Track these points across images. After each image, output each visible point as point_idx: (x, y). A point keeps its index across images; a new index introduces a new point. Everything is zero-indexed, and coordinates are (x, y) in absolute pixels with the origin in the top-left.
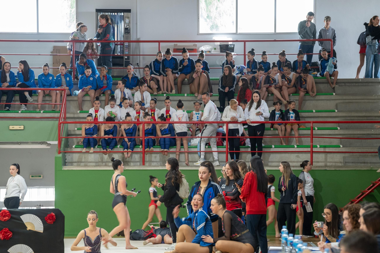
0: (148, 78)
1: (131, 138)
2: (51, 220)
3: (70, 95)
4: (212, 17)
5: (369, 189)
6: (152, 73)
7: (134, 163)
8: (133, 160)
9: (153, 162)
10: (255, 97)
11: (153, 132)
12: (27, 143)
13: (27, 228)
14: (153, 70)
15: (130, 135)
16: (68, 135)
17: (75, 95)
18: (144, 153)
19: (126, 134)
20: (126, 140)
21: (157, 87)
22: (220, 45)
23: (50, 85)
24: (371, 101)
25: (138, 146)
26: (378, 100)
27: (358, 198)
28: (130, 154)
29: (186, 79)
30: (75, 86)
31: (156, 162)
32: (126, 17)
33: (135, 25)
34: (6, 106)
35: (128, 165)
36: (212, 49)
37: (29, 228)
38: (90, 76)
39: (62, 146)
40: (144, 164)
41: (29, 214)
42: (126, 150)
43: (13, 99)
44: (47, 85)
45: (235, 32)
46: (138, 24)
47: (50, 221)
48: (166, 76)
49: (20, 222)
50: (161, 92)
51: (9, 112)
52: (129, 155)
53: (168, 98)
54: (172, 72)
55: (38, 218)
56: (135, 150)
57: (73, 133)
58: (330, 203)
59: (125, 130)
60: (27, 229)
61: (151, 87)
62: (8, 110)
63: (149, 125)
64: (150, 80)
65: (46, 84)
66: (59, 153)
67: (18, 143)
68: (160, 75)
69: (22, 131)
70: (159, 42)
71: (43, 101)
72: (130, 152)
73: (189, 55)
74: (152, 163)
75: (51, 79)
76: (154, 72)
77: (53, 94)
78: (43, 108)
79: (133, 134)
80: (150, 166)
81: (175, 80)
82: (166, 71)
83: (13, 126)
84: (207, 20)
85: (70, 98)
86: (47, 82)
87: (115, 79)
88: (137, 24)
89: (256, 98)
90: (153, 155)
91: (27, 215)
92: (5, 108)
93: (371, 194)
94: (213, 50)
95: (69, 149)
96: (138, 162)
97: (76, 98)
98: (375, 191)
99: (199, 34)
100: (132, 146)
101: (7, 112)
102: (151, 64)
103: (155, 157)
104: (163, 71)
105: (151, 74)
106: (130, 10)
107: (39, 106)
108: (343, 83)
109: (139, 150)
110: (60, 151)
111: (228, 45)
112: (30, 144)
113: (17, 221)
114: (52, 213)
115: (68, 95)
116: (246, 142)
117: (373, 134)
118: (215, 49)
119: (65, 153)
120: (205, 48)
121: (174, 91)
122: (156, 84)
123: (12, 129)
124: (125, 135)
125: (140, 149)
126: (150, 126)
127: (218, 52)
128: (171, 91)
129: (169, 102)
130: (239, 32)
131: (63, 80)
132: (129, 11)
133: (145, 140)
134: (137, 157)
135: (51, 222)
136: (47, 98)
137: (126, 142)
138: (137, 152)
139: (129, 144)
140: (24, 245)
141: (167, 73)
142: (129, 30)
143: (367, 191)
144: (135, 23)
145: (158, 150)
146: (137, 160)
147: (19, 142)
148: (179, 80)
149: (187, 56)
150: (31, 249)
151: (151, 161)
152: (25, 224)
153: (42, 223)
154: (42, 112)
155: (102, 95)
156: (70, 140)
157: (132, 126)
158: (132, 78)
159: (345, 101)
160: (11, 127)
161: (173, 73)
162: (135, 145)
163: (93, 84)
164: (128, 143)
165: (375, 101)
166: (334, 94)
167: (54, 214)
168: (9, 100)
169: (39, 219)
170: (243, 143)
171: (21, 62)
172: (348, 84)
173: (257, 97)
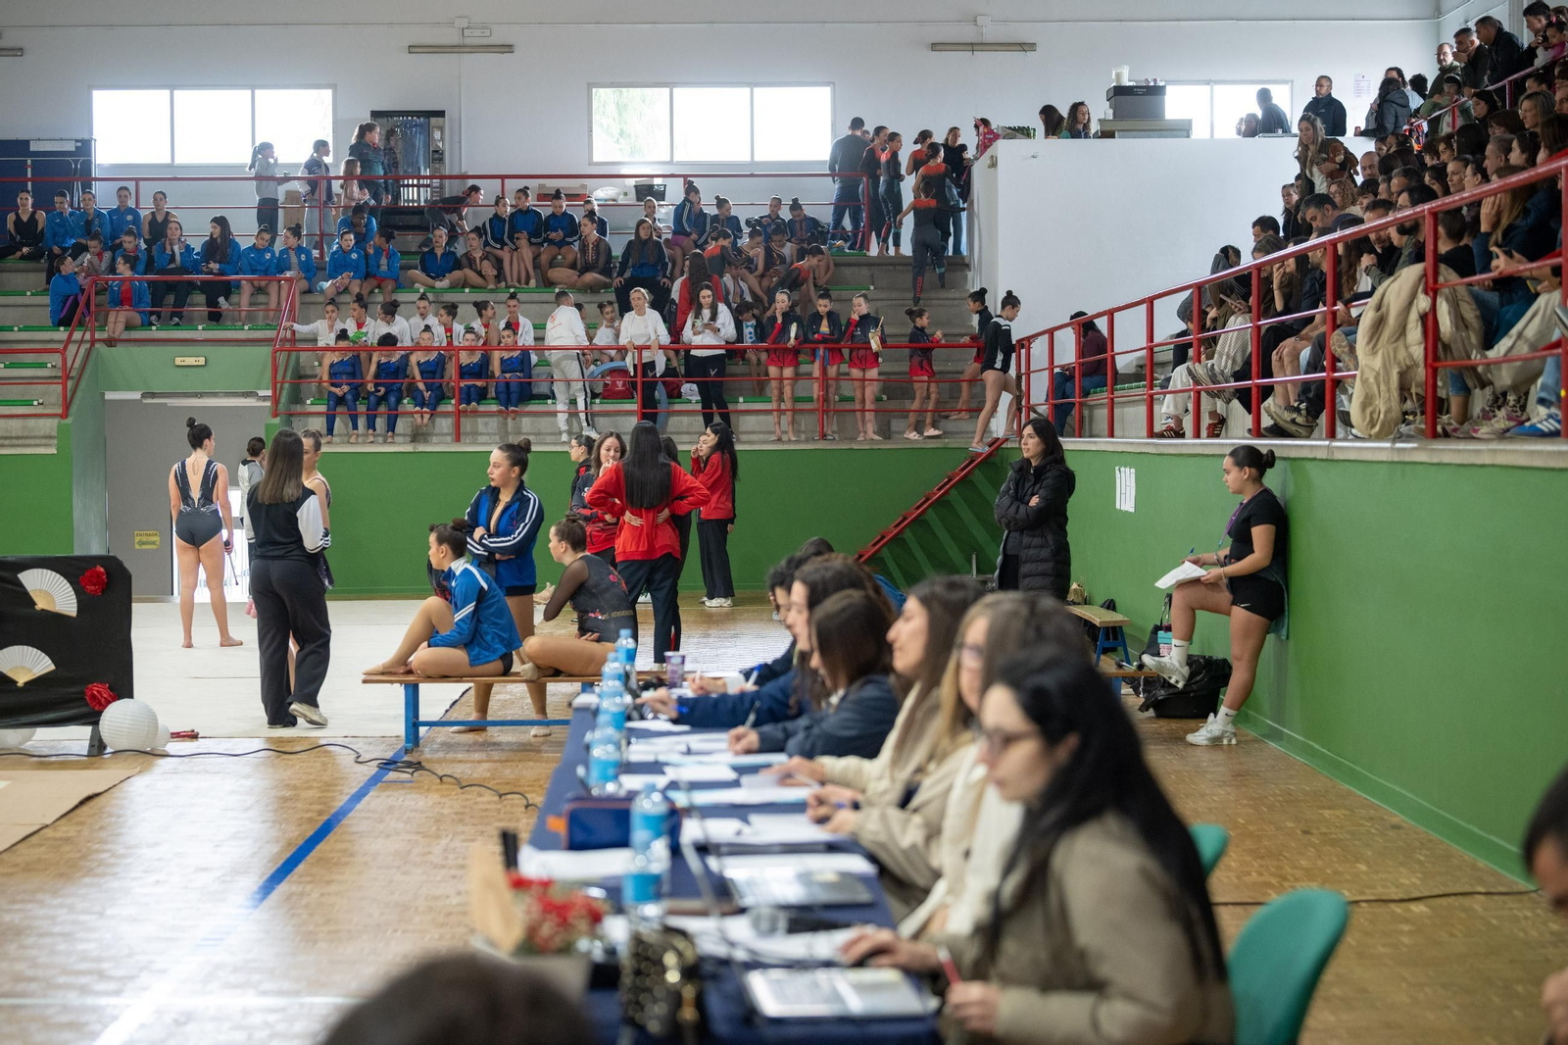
0: (478, 255)
1: (433, 383)
2: (95, 585)
3: (309, 291)
4: (630, 136)
5: (939, 489)
6: (486, 244)
7: (440, 438)
8: (437, 430)
9: (481, 434)
10: (704, 297)
11: (481, 370)
12: (214, 395)
13: (35, 604)
14: (489, 239)
15: (431, 375)
16: (300, 377)
17: (322, 291)
18: (459, 414)
19: (422, 373)
20: (421, 386)
21: (495, 273)
22: (636, 186)
23: (267, 270)
24: (946, 302)
25: (448, 401)
26: (961, 302)
27: (918, 508)
28: (427, 417)
29: (560, 257)
30: (320, 274)
31: (488, 434)
32: (434, 127)
33: (457, 145)
34: (173, 314)
35: (426, 441)
36: (619, 194)
37: (41, 605)
38: (351, 251)
39: (283, 399)
40: (458, 439)
41: (40, 570)
42: (418, 408)
43: (188, 301)
44: (260, 270)
45: (668, 159)
46: (463, 143)
47: (93, 588)
48: (516, 249)
49: (18, 589)
50: (503, 284)
51: (179, 327)
52: (426, 420)
53: (513, 296)
54: (529, 240)
55: (62, 578)
56: (442, 408)
57: (309, 372)
58: (816, 538)
59: (418, 363)
60: (36, 607)
61: (484, 273)
62: (177, 324)
63: (473, 354)
64: (482, 260)
65: (258, 268)
66: (275, 415)
67: (196, 395)
68: (502, 249)
69: (202, 369)
70: (503, 177)
71: (251, 304)
72: (426, 412)
73: (567, 205)
74: (479, 437)
75: (268, 257)
76: (492, 242)
77: (273, 289)
78: (251, 318)
79: (438, 375)
80: (475, 443)
81: (534, 259)
82: (518, 239)
83: (182, 359)
84: (621, 140)
85: (309, 298)
86: (260, 264)
87: (405, 257)
88: (460, 142)
89: (707, 299)
90: (480, 420)
91: (35, 570)
92: (171, 319)
93: (945, 498)
94: (622, 197)
95: (298, 406)
96: (447, 434)
97: (321, 299)
98: (953, 492)
99: (591, 163)
100: (433, 401)
101: (174, 327)
102: (484, 224)
103: (486, 424)
104: (511, 238)
105: (485, 247)
106: (444, 112)
107: (243, 314)
108: (892, 265)
109: (450, 408)
110: (276, 410)
111: (652, 186)
112: (221, 397)
113: (10, 587)
114: (98, 566)
115: (305, 292)
116: (682, 390)
117: (949, 372)
118: (626, 194)
119: (291, 415)
120: (605, 192)
121: (533, 282)
122: (494, 267)
123: (180, 364)
124: (418, 377)
125: (449, 406)
126: (476, 357)
127: (632, 198)
128: (527, 283)
129: (515, 306)
130: (676, 159)
131: (294, 259)
132: (441, 114)
133: (461, 388)
134: (445, 424)
135: (96, 591)
136: (262, 298)
137: (421, 391)
138: (446, 414)
139: (427, 395)
140: (30, 648)
141: (517, 243)
142: (442, 154)
143: (936, 494)
144: (457, 140)
145: (494, 408)
146: (446, 431)
147: (199, 393)
148: (544, 258)
149: (561, 207)
150: (47, 658)
151: (475, 433)
152: (31, 594)
153: (73, 593)
154: (246, 327)
155: (377, 291)
156: (304, 387)
157: (433, 356)
158: (442, 255)
159: (894, 302)
160: (178, 361)
161: (531, 244)
162: (440, 397)
163: (357, 267)
164: (425, 393)
165: (956, 302)
166: (872, 287)
167: (102, 570)
168: (180, 302)
169: (66, 581)
170: (676, 392)
171: (215, 220)
172: (901, 268)
173: (709, 297)
